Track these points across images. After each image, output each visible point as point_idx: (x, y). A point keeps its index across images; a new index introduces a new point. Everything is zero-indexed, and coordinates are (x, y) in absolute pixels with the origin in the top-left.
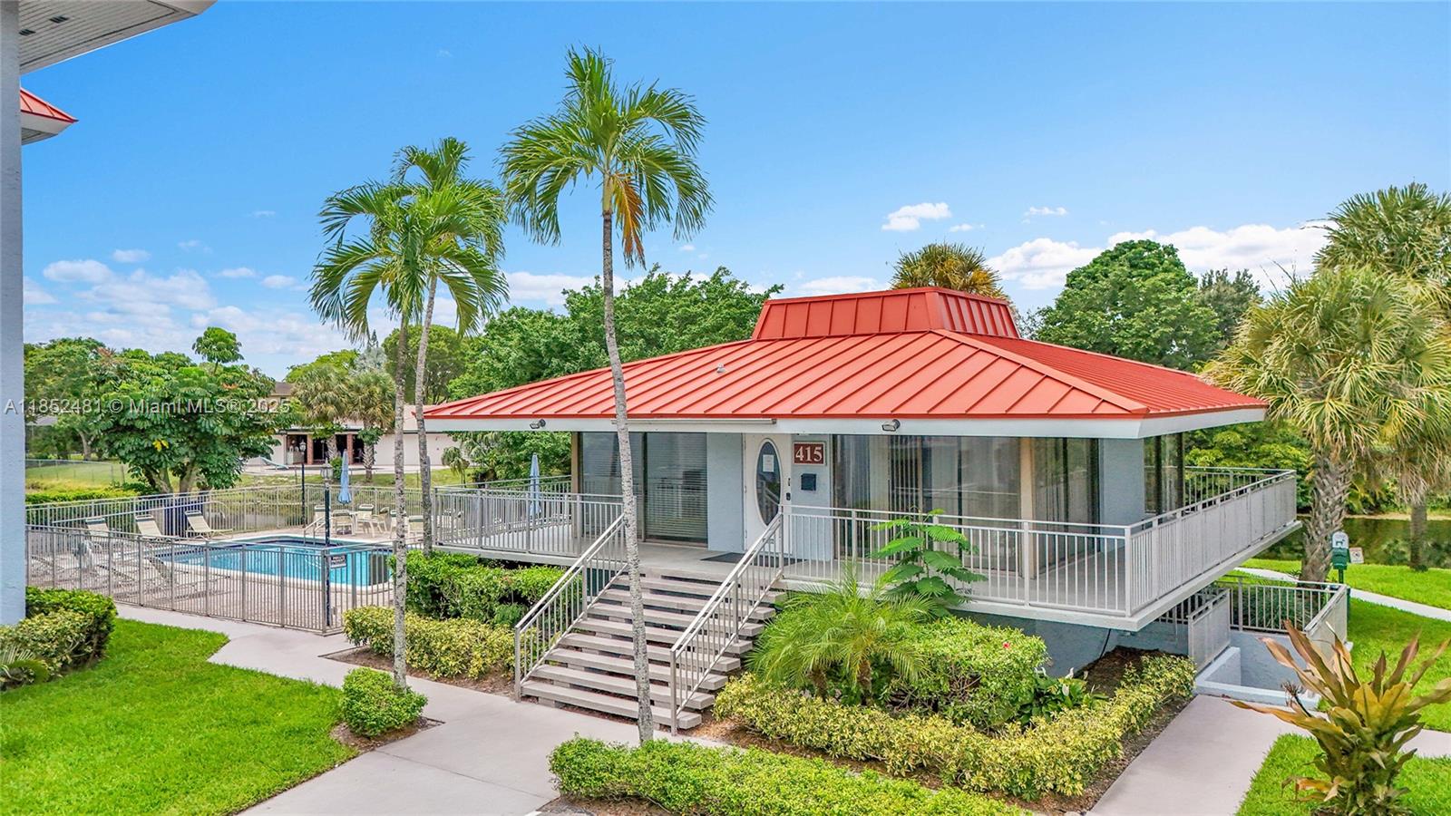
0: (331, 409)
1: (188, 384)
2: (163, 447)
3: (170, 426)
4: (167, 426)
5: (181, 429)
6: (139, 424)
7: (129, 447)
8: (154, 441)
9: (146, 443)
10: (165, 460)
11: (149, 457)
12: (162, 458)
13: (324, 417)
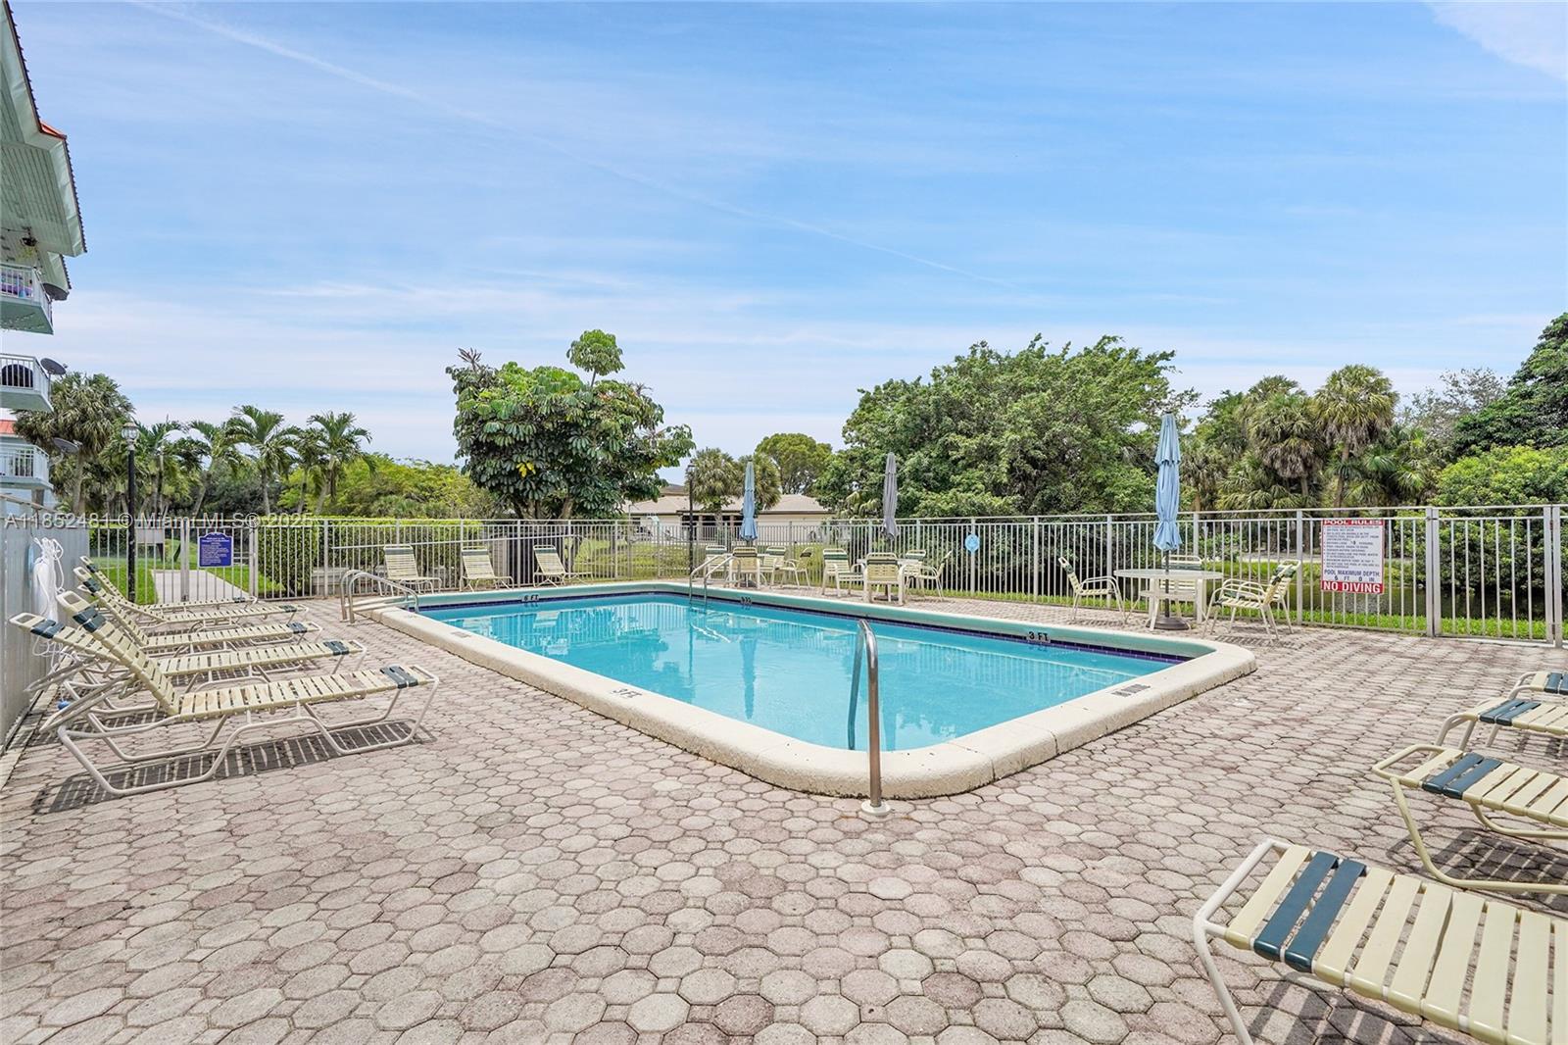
0: (720, 485)
1: (555, 389)
2: (529, 472)
3: (537, 444)
4: (533, 446)
5: (550, 451)
6: (500, 441)
7: (490, 471)
8: (517, 463)
9: (508, 466)
10: (531, 488)
11: (513, 484)
12: (528, 486)
13: (712, 493)
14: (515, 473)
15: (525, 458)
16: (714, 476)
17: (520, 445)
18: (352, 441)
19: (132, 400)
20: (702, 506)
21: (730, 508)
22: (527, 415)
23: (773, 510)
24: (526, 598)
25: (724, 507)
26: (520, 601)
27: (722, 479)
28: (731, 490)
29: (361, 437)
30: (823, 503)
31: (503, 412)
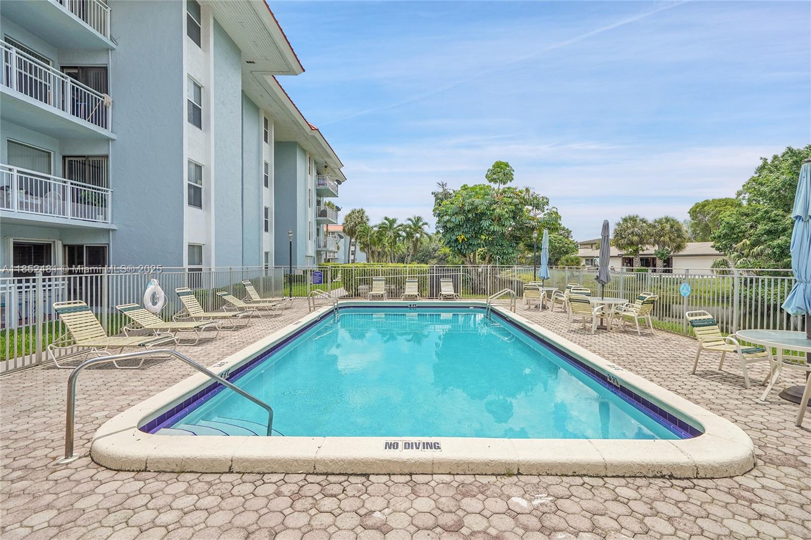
0: (637, 238)
2: (463, 240)
3: (467, 225)
4: (464, 226)
5: (473, 228)
6: (448, 225)
8: (457, 235)
9: (454, 238)
10: (464, 248)
11: (457, 246)
12: (463, 247)
13: (631, 244)
14: (457, 240)
15: (460, 233)
16: (633, 233)
17: (459, 226)
18: (420, 228)
19: (369, 217)
20: (626, 252)
21: (645, 252)
22: (461, 210)
23: (681, 253)
24: (410, 305)
25: (641, 252)
26: (407, 307)
27: (638, 235)
28: (645, 241)
29: (425, 226)
30: (718, 249)
31: (450, 211)
